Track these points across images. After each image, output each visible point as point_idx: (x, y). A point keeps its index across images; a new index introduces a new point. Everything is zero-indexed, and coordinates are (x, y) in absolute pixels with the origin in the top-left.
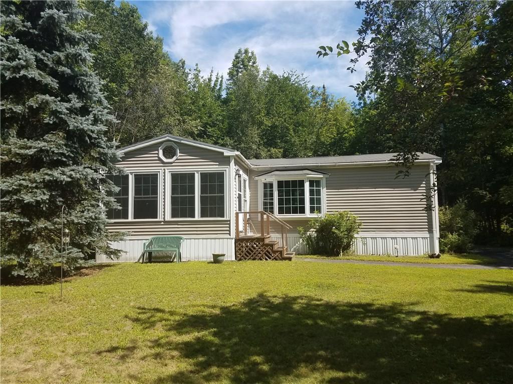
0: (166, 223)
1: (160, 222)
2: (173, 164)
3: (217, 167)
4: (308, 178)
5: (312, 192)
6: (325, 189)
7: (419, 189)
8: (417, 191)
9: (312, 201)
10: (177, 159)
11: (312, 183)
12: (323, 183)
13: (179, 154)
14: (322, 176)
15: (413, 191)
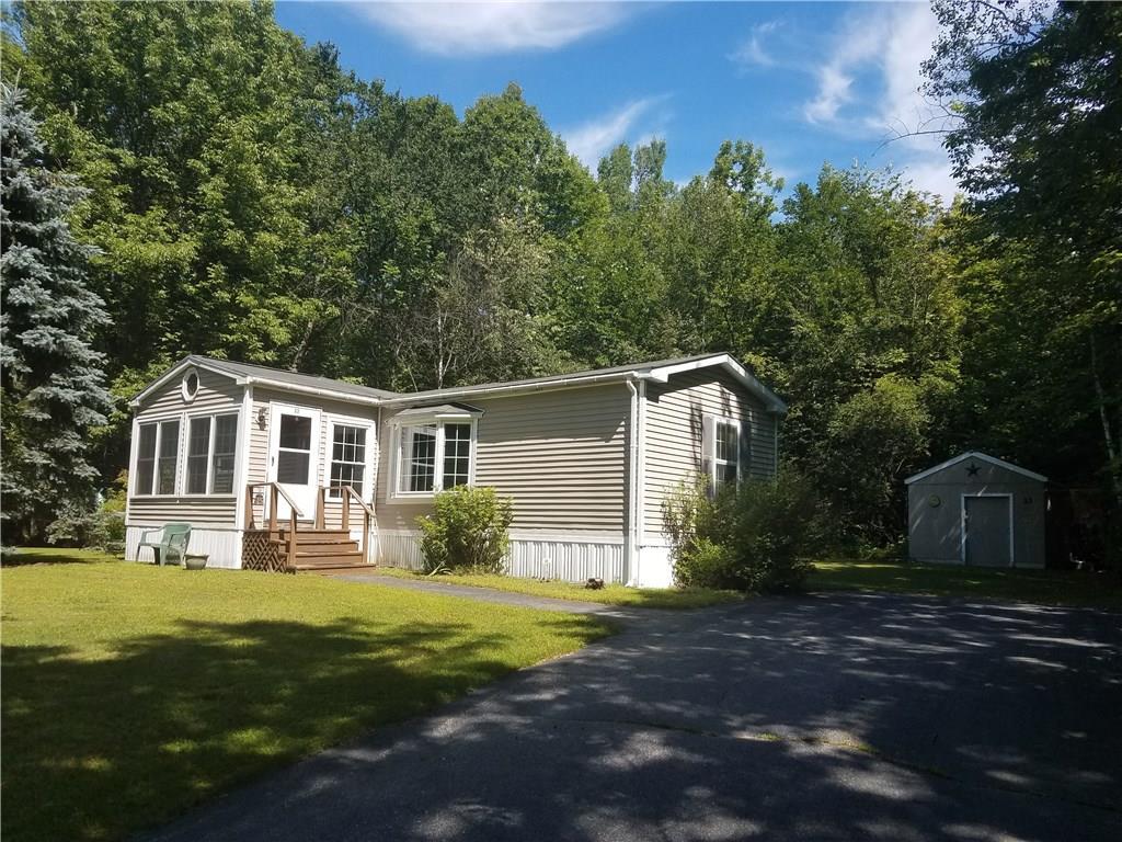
0: (183, 501)
1: (175, 499)
2: (194, 404)
3: (232, 405)
4: (442, 420)
5: (449, 448)
6: (476, 441)
7: (615, 437)
8: (612, 443)
9: (448, 466)
10: (198, 396)
11: (450, 430)
12: (474, 431)
13: (199, 387)
14: (469, 416)
15: (603, 443)
